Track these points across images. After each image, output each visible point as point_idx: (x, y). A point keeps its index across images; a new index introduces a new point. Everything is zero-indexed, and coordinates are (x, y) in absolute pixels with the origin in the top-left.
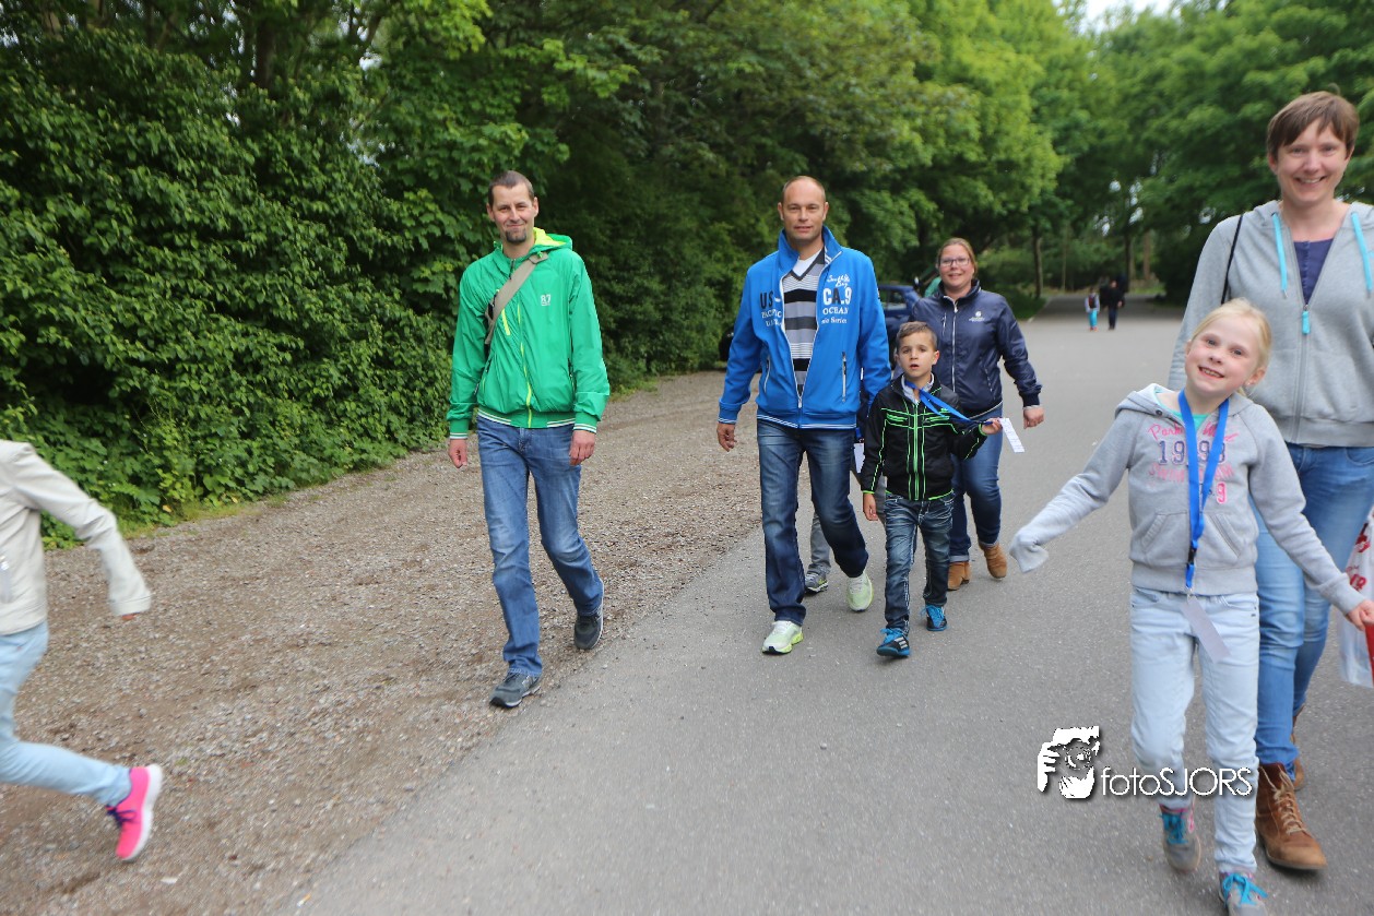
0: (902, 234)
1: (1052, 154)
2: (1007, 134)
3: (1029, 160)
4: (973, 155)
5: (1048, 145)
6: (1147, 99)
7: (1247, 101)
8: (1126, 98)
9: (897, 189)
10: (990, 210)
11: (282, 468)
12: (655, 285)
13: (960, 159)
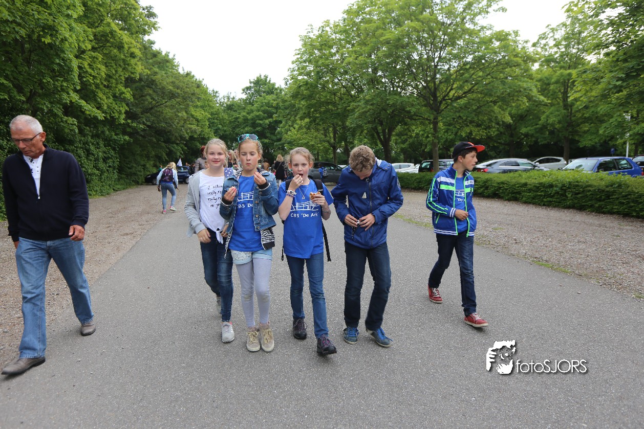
2: (203, 131)
7: (257, 127)
8: (230, 122)
12: (135, 165)
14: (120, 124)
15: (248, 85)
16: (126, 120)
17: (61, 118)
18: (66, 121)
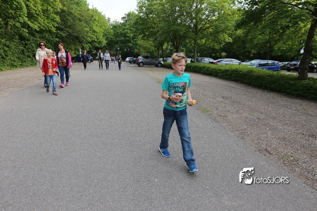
0: (88, 49)
1: (105, 41)
2: (100, 38)
3: (102, 41)
4: (96, 40)
5: (105, 40)
8: (115, 34)
9: (87, 44)
10: (98, 47)
13: (94, 40)
14: (54, 33)
15: (124, 16)
16: (57, 31)
17: (20, 29)
18: (23, 30)
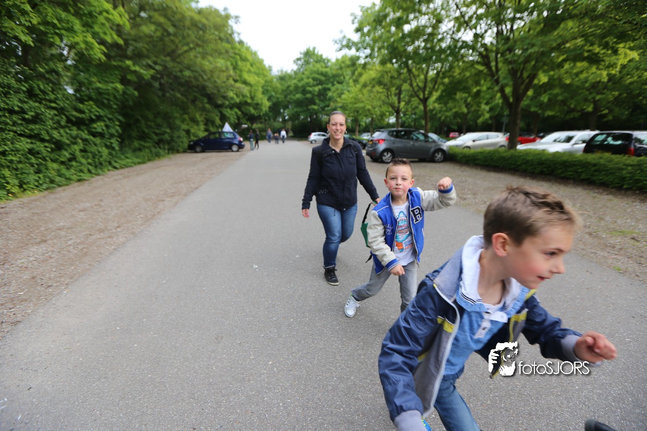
1: (267, 102)
2: (257, 97)
4: (249, 101)
6: (287, 92)
10: (254, 115)
11: (52, 182)
13: (246, 102)
15: (299, 56)
